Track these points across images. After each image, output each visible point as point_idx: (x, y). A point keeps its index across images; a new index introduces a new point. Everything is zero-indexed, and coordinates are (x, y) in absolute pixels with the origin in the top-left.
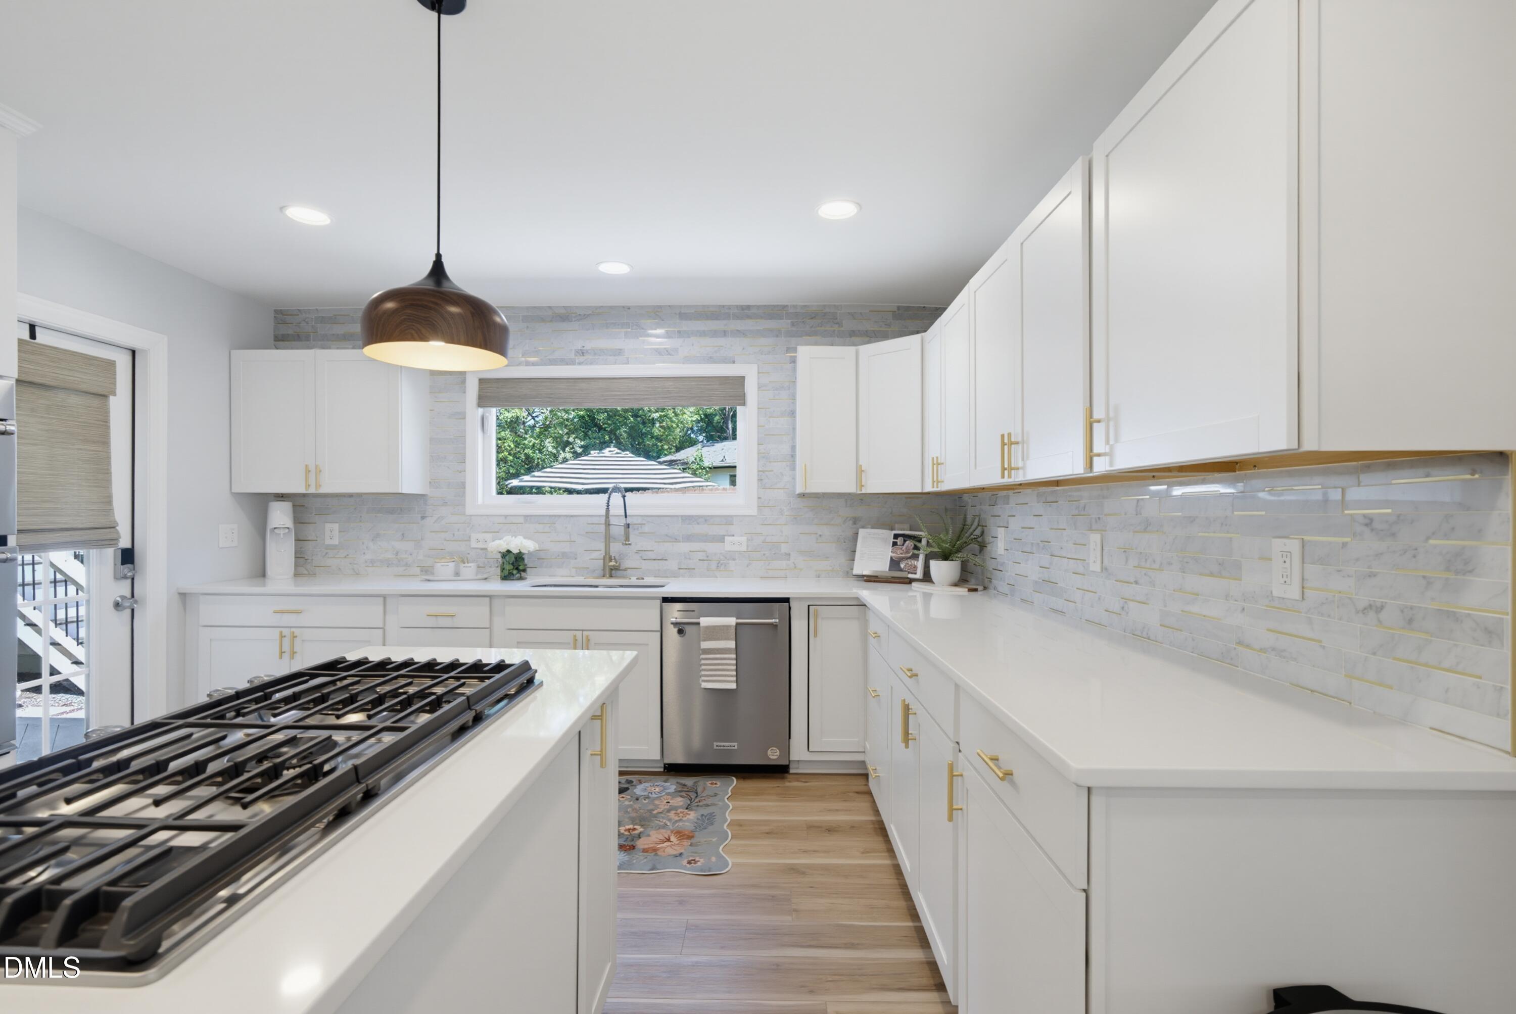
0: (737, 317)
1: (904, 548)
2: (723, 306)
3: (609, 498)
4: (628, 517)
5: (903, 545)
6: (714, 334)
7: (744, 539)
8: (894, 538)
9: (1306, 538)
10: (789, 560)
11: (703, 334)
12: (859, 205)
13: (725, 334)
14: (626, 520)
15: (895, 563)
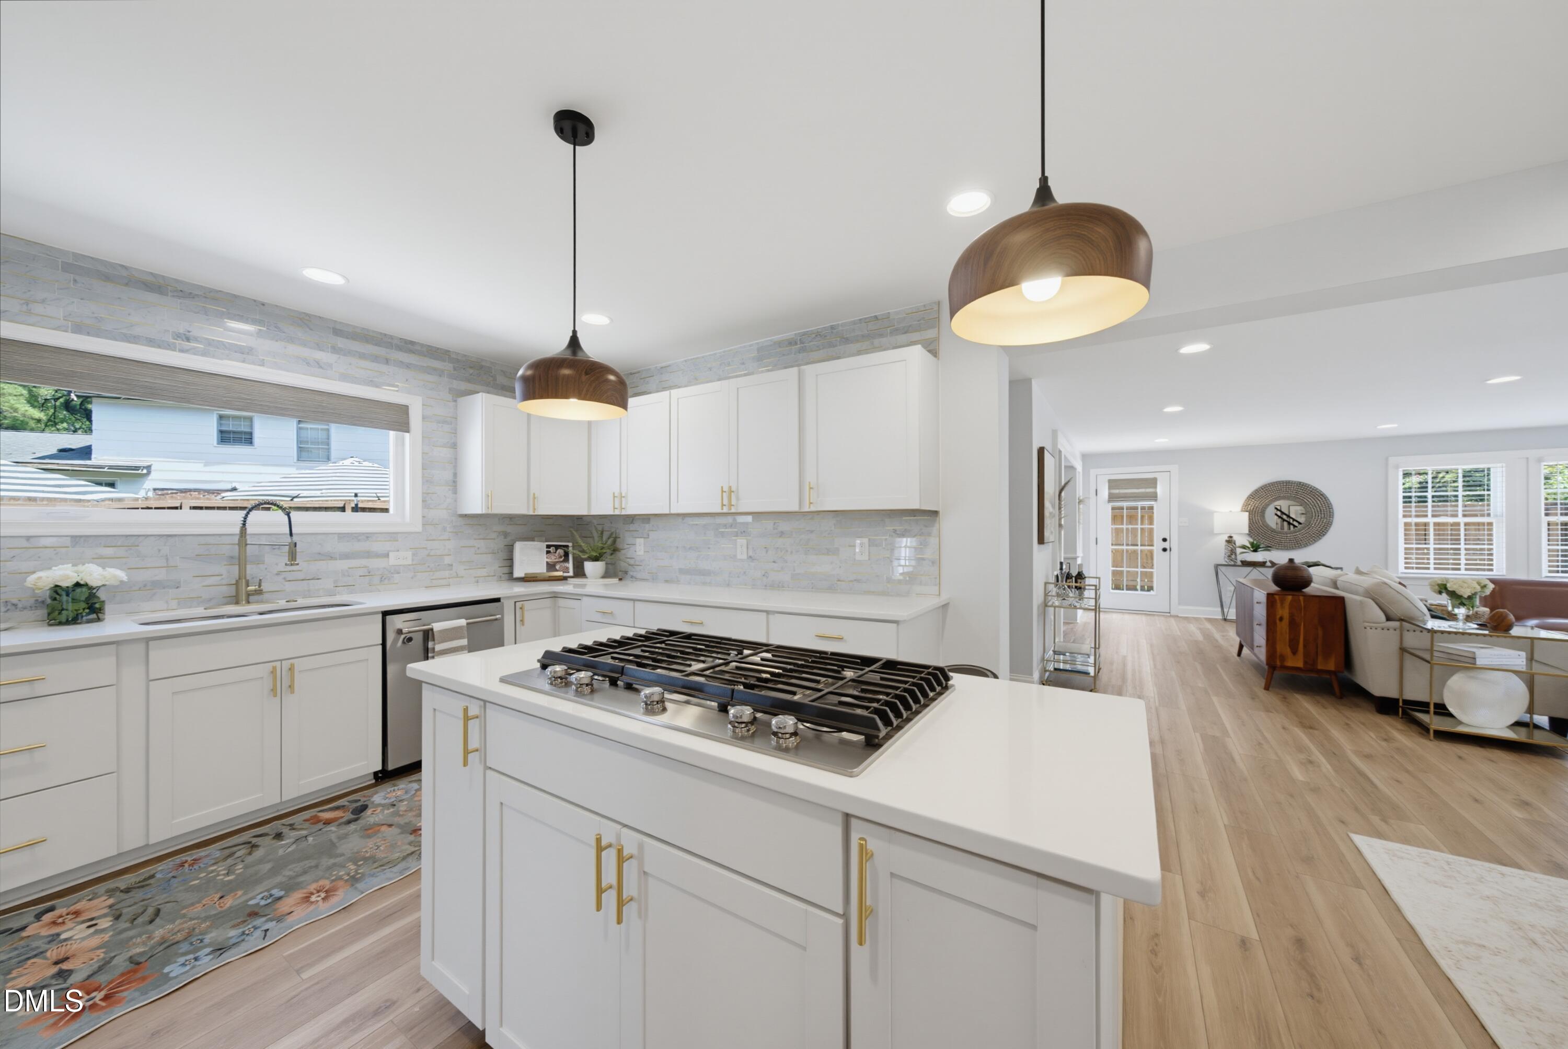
0: (400, 348)
1: (557, 555)
2: (385, 335)
3: (247, 515)
4: (294, 535)
5: (556, 552)
6: (375, 359)
7: (409, 554)
8: (547, 548)
9: (870, 537)
10: (451, 570)
11: (362, 356)
12: (612, 320)
13: (387, 361)
14: (292, 539)
15: (551, 567)
